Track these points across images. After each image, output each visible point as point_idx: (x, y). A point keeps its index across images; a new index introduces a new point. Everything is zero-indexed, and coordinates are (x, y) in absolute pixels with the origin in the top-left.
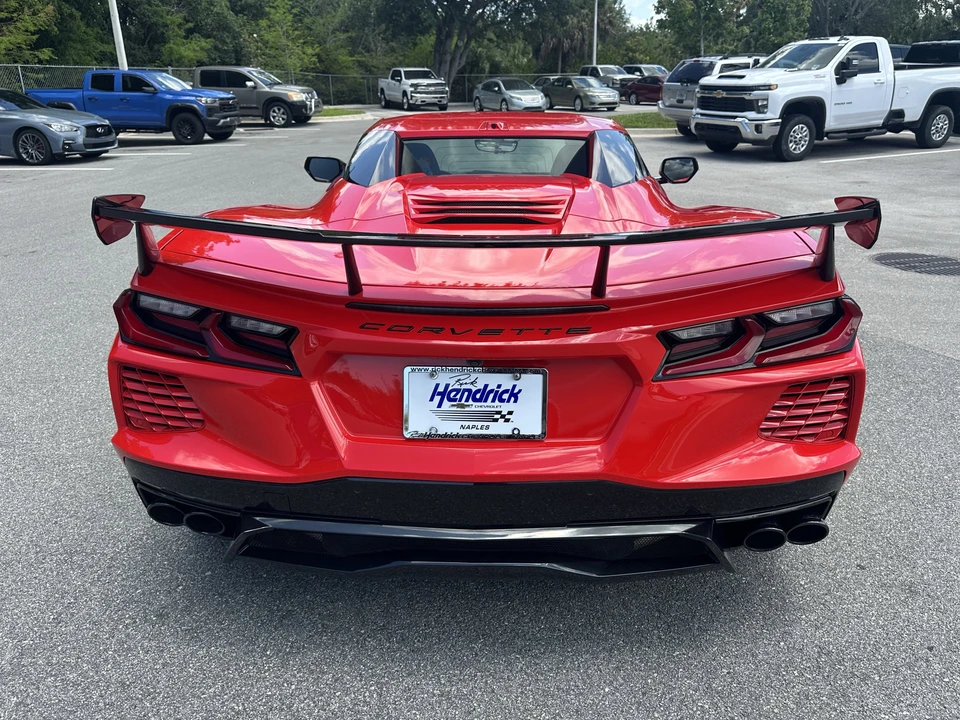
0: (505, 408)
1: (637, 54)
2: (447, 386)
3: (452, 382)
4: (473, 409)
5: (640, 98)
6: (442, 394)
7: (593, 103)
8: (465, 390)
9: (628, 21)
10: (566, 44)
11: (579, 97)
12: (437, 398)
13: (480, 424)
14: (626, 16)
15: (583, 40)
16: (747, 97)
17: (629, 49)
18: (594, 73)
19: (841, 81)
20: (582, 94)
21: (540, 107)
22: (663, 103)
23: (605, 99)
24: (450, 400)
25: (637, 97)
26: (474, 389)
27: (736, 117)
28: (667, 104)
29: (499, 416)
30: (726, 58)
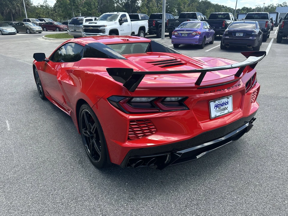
0: (226, 106)
1: (41, 15)
2: (217, 104)
3: (218, 103)
4: (222, 108)
5: (47, 29)
6: (216, 106)
7: (34, 31)
8: (220, 104)
9: (32, 4)
10: (13, 11)
11: (28, 29)
12: (216, 107)
13: (223, 112)
14: (31, 3)
15: (19, 10)
16: (99, 29)
17: (37, 13)
18: (29, 21)
19: (121, 24)
20: (29, 28)
21: (15, 32)
22: (69, 31)
23: (38, 30)
24: (218, 107)
25: (46, 29)
26: (221, 103)
27: (97, 35)
28: (70, 31)
29: (225, 109)
30: (86, 17)
